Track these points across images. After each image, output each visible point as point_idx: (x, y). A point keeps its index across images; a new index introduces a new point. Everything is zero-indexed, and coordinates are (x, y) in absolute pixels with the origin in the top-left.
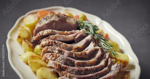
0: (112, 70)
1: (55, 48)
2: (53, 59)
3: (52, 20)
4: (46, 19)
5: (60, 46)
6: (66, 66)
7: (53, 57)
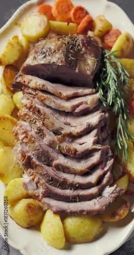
0: (103, 195)
1: (35, 122)
2: (24, 140)
3: (52, 62)
4: (44, 53)
5: (44, 121)
6: (38, 163)
7: (27, 137)
